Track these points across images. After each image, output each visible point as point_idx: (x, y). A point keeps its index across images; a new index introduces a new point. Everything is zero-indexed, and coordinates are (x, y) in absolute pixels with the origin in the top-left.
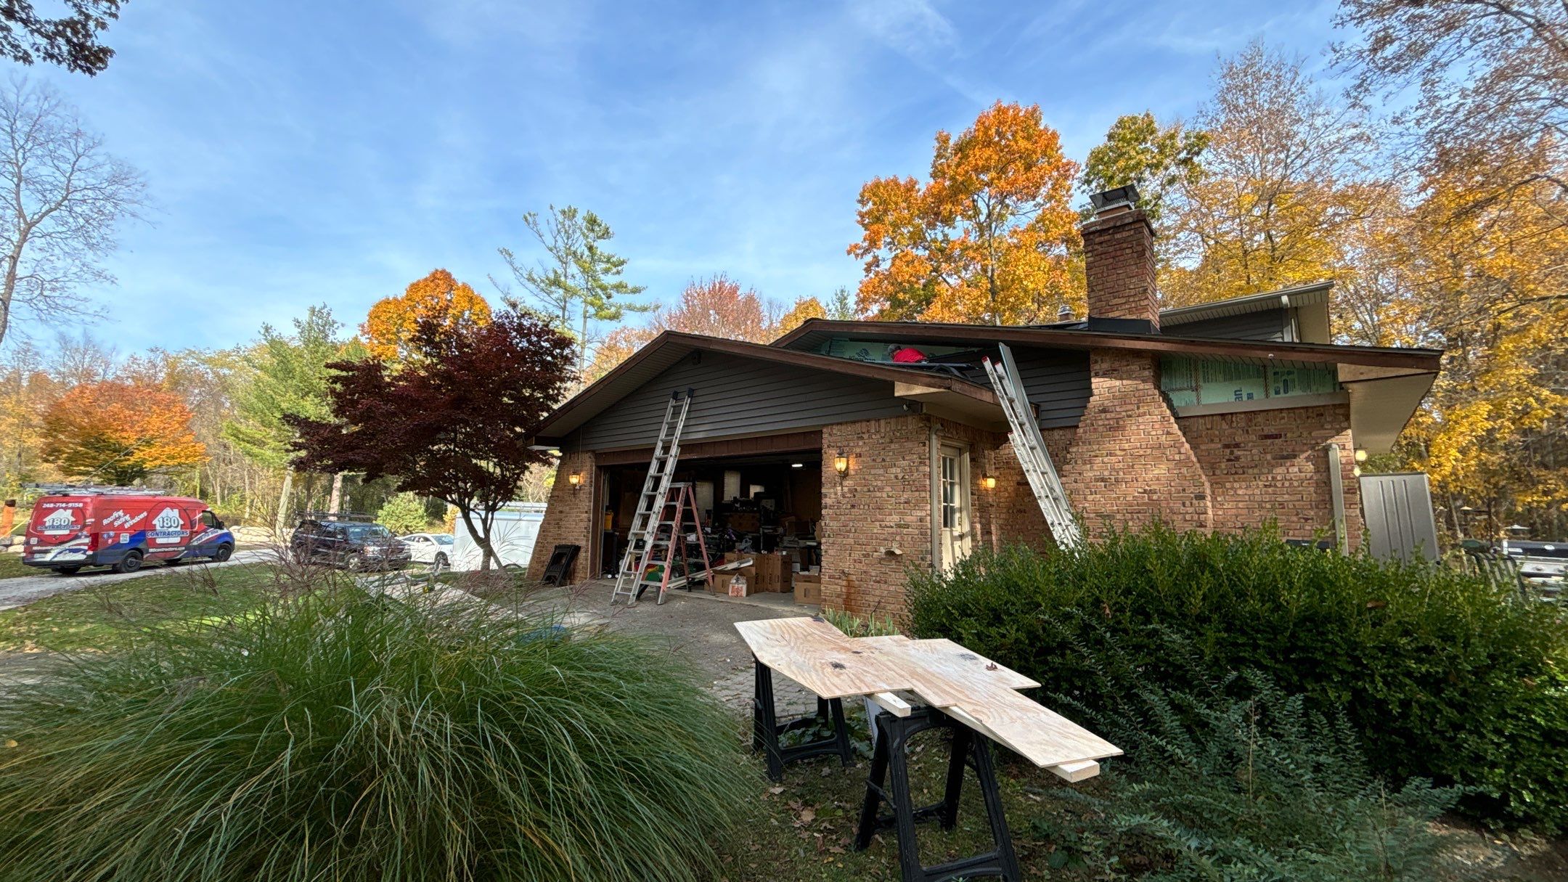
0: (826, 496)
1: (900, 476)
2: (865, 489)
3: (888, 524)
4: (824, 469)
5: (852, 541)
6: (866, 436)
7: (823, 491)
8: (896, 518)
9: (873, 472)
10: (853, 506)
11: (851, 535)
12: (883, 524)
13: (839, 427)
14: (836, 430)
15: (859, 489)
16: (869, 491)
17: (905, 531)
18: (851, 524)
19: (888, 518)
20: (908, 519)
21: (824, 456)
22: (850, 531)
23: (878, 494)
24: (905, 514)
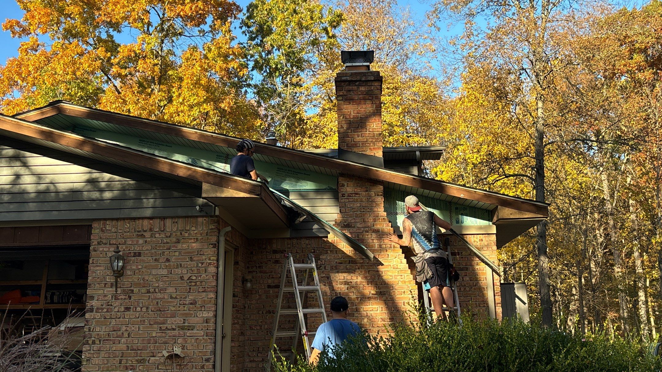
0: (92, 298)
1: (186, 278)
2: (144, 290)
3: (169, 327)
4: (91, 268)
5: (124, 347)
6: (147, 234)
7: (89, 292)
8: (179, 320)
9: (154, 272)
10: (127, 309)
11: (123, 340)
12: (164, 327)
13: (114, 222)
14: (109, 226)
15: (136, 290)
16: (149, 292)
17: (188, 333)
18: (124, 328)
19: (169, 321)
20: (193, 320)
21: (93, 253)
22: (122, 336)
23: (159, 295)
24: (189, 315)
